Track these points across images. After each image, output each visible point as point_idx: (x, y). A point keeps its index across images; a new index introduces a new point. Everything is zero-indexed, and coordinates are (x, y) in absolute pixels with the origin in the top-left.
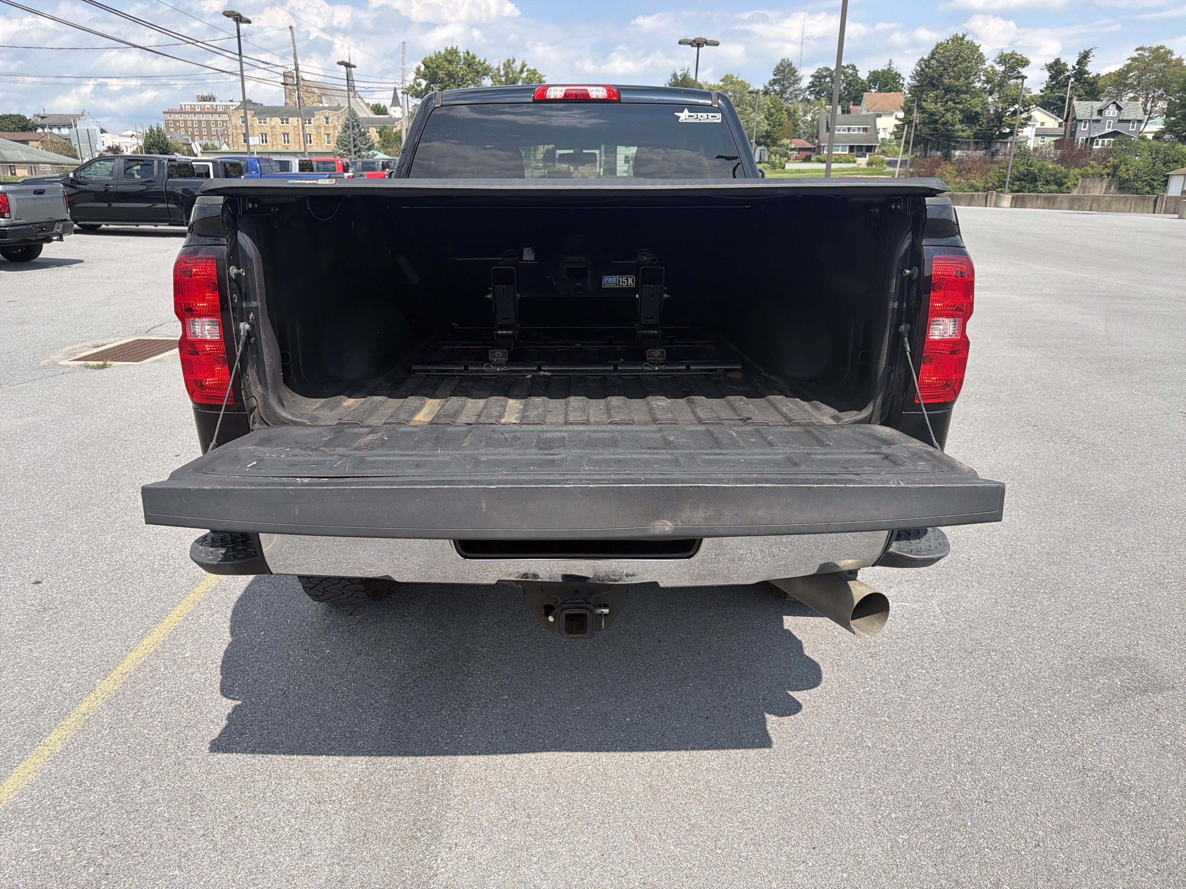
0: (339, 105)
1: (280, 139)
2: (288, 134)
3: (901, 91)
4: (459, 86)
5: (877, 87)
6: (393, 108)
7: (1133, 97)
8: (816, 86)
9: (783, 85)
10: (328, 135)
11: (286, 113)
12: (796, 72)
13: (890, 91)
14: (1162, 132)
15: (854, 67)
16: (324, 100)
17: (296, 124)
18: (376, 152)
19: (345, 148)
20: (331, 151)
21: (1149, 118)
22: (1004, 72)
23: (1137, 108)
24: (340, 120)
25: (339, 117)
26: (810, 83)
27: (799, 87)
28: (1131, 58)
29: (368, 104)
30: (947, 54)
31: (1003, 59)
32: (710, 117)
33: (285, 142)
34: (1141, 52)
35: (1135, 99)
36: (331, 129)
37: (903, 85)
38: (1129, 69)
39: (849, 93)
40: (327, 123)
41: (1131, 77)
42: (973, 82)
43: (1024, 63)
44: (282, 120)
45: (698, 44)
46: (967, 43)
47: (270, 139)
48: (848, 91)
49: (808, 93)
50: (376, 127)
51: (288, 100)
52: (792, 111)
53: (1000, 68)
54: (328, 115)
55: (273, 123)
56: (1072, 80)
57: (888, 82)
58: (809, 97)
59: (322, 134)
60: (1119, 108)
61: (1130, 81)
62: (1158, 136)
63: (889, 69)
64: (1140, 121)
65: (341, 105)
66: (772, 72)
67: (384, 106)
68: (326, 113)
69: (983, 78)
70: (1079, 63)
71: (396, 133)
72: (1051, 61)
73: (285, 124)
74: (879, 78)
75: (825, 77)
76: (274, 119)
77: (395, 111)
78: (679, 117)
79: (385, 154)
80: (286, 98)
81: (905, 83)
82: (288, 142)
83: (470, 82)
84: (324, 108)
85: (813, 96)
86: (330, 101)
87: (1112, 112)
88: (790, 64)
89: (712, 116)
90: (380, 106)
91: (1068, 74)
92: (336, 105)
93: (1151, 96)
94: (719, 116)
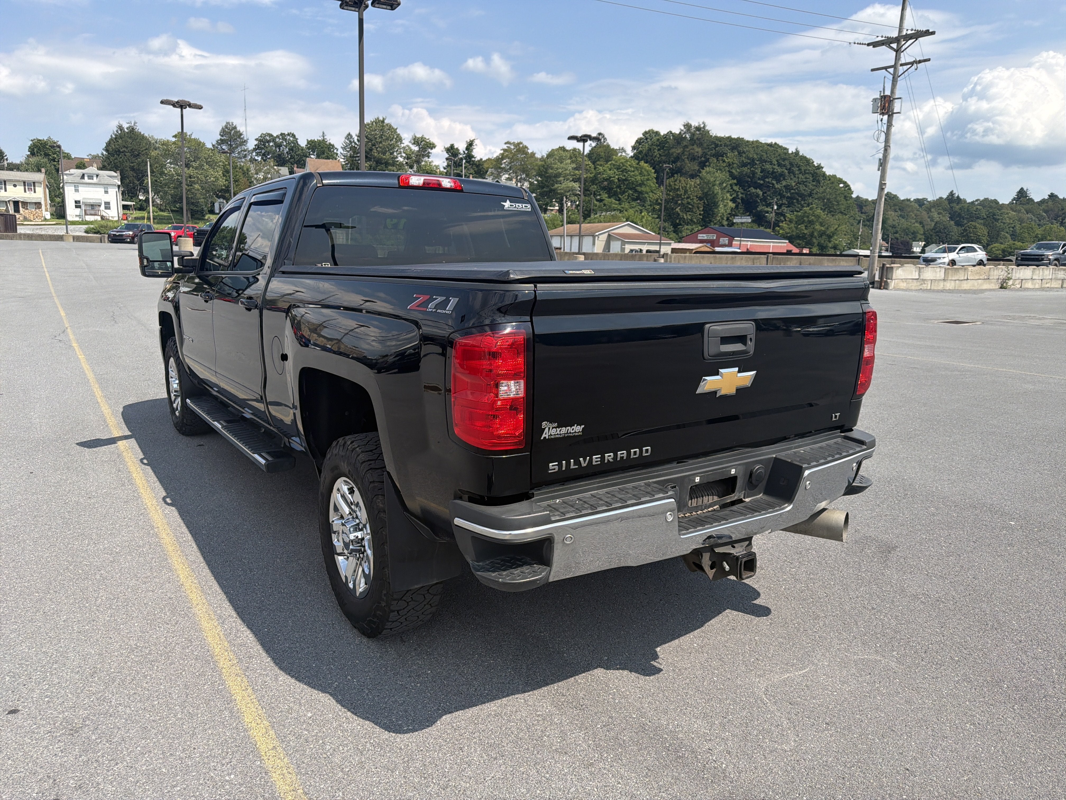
3: (336, 159)
5: (315, 154)
7: (508, 178)
8: (262, 149)
9: (231, 145)
12: (241, 134)
13: (328, 158)
15: (293, 136)
22: (418, 151)
26: (255, 145)
27: (246, 148)
28: (503, 149)
30: (373, 133)
31: (416, 141)
32: (523, 207)
34: (508, 145)
37: (337, 154)
38: (502, 157)
39: (292, 157)
41: (505, 163)
42: (397, 157)
43: (432, 146)
45: (181, 105)
46: (387, 125)
48: (291, 156)
49: (254, 154)
52: (245, 169)
53: (415, 148)
56: (464, 161)
57: (324, 151)
58: (256, 158)
61: (503, 166)
63: (324, 140)
66: (219, 133)
69: (404, 155)
70: (467, 149)
72: (448, 145)
74: (315, 146)
75: (269, 142)
78: (504, 206)
81: (339, 152)
85: (260, 157)
88: (235, 128)
91: (461, 156)
93: (519, 178)
94: (529, 206)
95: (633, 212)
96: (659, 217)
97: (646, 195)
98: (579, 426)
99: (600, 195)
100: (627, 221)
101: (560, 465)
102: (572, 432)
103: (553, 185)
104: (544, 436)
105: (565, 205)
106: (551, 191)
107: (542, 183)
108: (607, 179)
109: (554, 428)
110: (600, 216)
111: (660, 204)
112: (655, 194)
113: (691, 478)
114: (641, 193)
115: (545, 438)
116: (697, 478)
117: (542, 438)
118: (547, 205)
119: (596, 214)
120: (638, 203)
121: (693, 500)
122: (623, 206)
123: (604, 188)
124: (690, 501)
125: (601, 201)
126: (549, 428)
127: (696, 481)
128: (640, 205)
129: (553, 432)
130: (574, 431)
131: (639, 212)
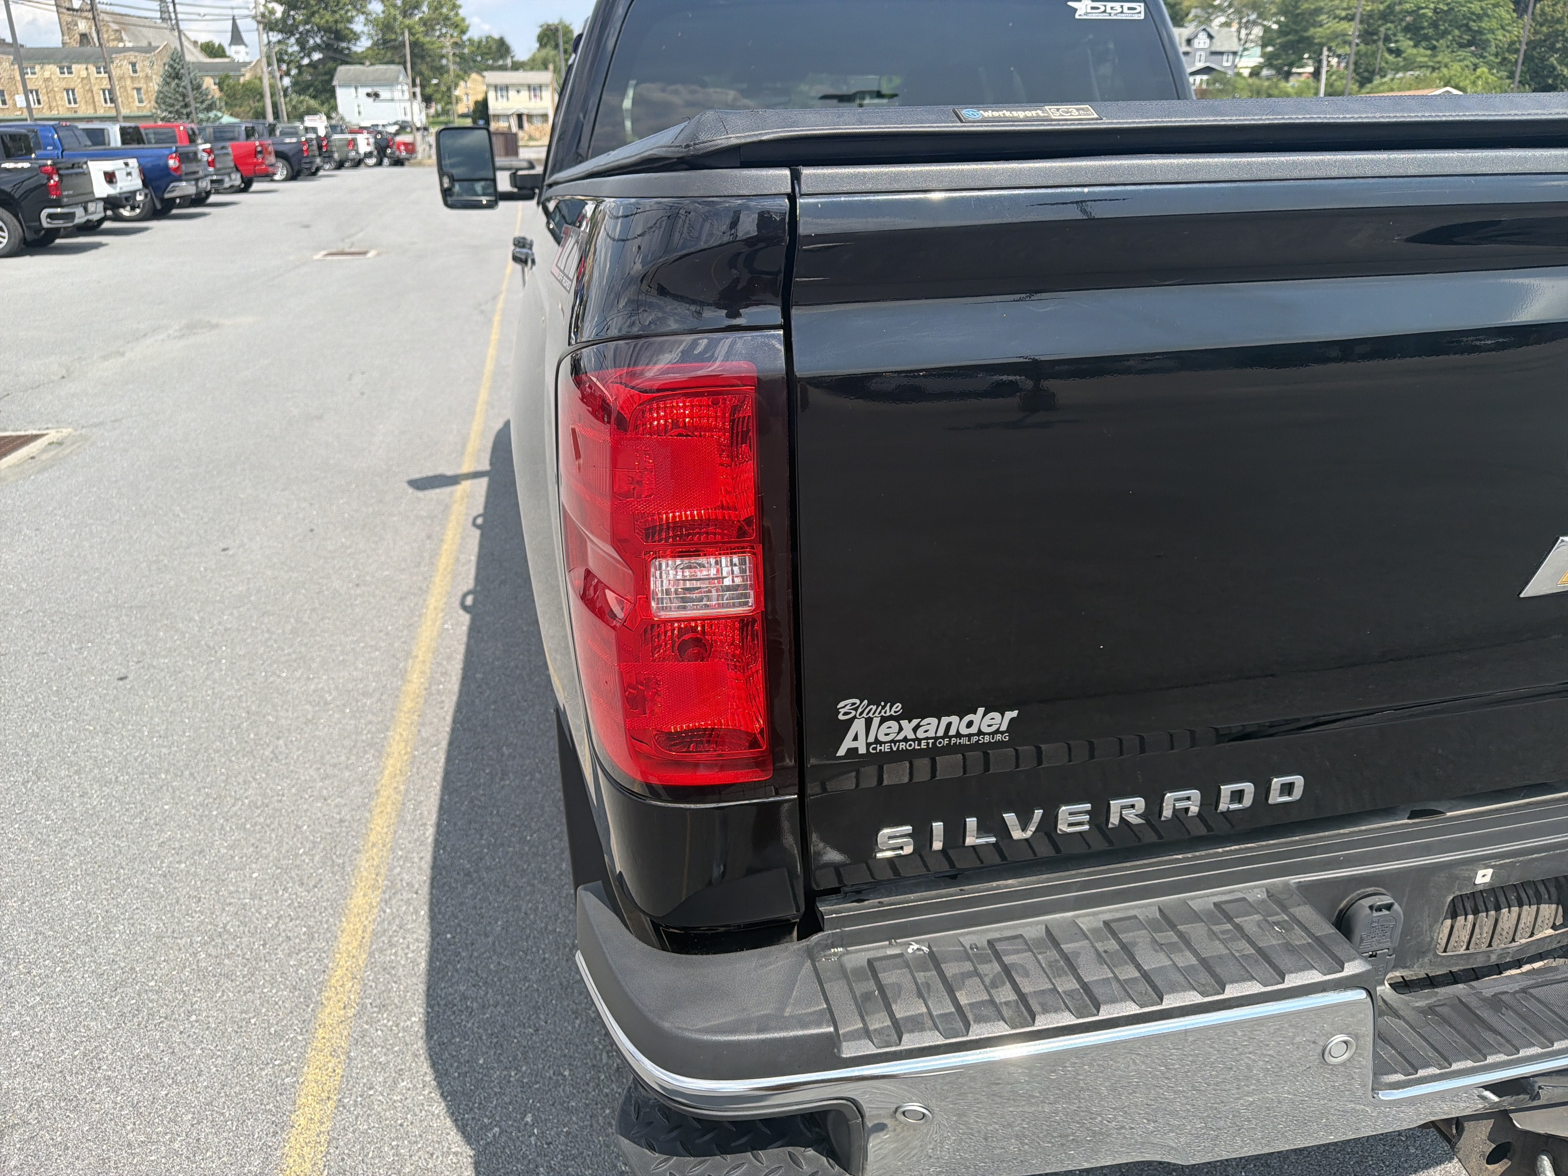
0: (150, 44)
1: (62, 99)
2: (73, 91)
4: (334, 12)
6: (234, 48)
7: (1225, 22)
10: (139, 90)
11: (66, 58)
14: (1260, 67)
16: (125, 37)
17: (84, 74)
18: (220, 114)
19: (171, 109)
20: (149, 114)
21: (1245, 49)
23: (1231, 37)
24: (155, 67)
25: (152, 63)
29: (195, 43)
32: (1125, 10)
33: (70, 102)
35: (1227, 24)
36: (143, 81)
40: (135, 71)
44: (61, 68)
47: (45, 98)
50: (213, 77)
51: (66, 38)
54: (134, 60)
55: (47, 74)
59: (129, 89)
60: (1210, 37)
62: (1255, 73)
64: (1235, 53)
65: (153, 44)
67: (220, 45)
68: (132, 56)
71: (244, 85)
73: (66, 75)
76: (47, 67)
77: (237, 52)
78: (1075, 10)
79: (231, 115)
80: (63, 35)
82: (75, 102)
83: (350, 7)
84: (125, 49)
86: (134, 37)
87: (1202, 41)
89: (1129, 9)
90: (213, 45)
92: (144, 43)
93: (1244, 20)
94: (1140, 7)
95: (1459, 69)
96: (1511, 76)
97: (1490, 36)
98: (997, 715)
99: (1396, 41)
100: (1445, 86)
101: (922, 837)
102: (964, 731)
103: (1306, 30)
104: (847, 744)
105: (1325, 63)
106: (1302, 40)
107: (1287, 26)
108: (1413, 11)
109: (891, 718)
110: (1392, 80)
111: (1517, 51)
112: (1509, 32)
113: (1457, 871)
114: (1480, 32)
115: (852, 751)
116: (1481, 873)
117: (842, 752)
118: (1291, 65)
119: (1385, 76)
120: (1472, 52)
121: (1461, 919)
122: (1439, 58)
123: (1407, 29)
124: (1448, 922)
125: (1398, 52)
126: (869, 722)
127: (1479, 880)
128: (1475, 55)
129: (887, 732)
130: (974, 730)
131: (1472, 67)
